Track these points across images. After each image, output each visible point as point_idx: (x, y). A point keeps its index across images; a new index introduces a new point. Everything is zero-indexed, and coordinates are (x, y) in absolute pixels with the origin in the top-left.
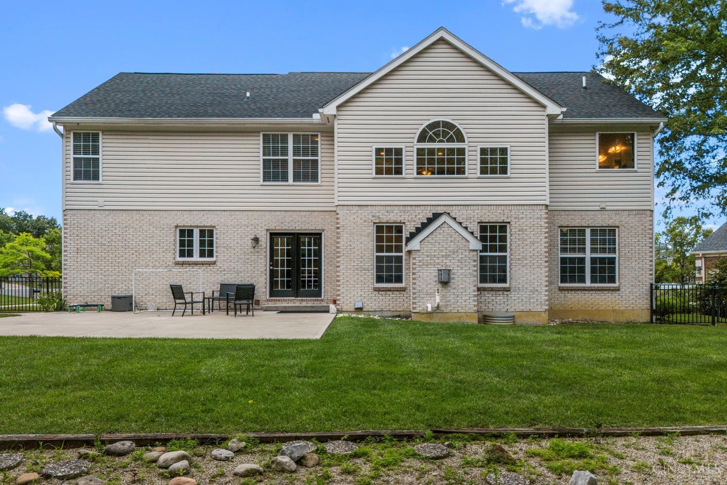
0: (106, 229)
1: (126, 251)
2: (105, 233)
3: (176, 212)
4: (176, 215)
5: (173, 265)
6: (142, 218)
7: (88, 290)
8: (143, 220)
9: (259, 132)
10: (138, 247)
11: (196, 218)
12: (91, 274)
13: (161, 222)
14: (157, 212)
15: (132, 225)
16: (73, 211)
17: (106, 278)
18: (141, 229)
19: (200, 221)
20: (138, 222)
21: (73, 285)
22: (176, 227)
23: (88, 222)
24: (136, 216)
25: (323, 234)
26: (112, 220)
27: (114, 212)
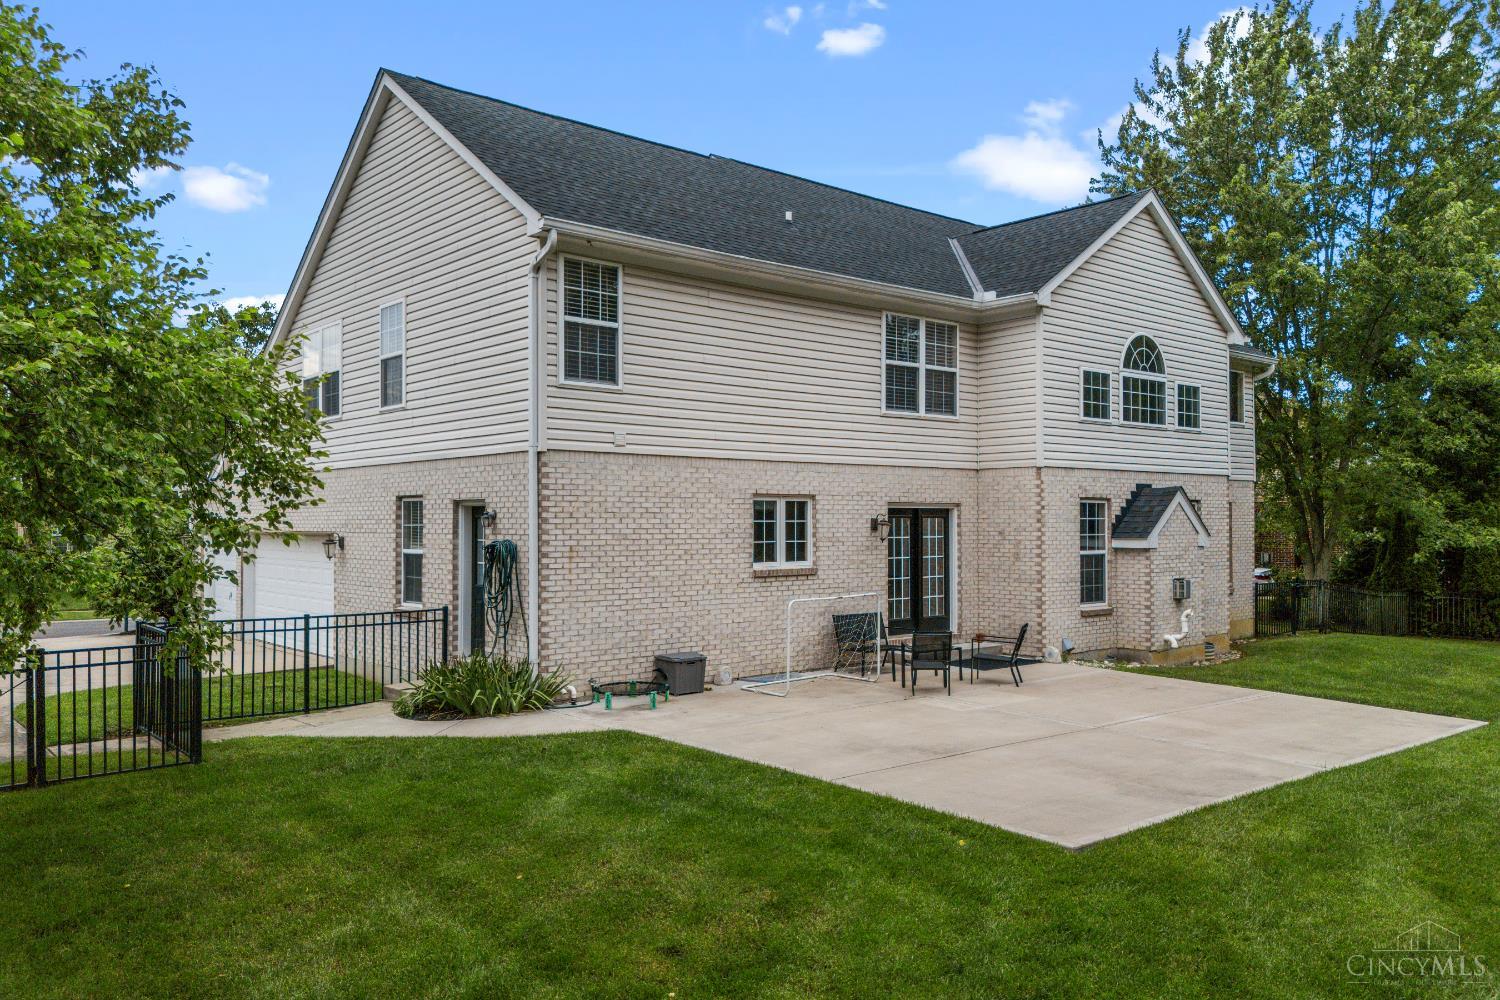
0: (628, 499)
1: (667, 552)
2: (628, 510)
3: (754, 464)
4: (755, 470)
5: (750, 580)
6: (696, 475)
7: (592, 648)
8: (697, 479)
9: (880, 310)
10: (689, 541)
11: (786, 478)
12: (600, 609)
13: (731, 486)
14: (722, 463)
15: (678, 490)
16: (562, 454)
17: (629, 618)
18: (695, 500)
19: (791, 484)
20: (688, 485)
21: (562, 640)
22: (756, 495)
23: (593, 482)
24: (685, 471)
25: (955, 513)
26: (641, 478)
27: (645, 460)
